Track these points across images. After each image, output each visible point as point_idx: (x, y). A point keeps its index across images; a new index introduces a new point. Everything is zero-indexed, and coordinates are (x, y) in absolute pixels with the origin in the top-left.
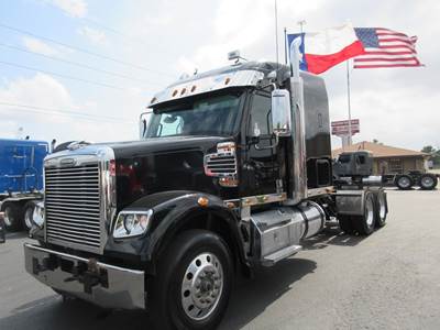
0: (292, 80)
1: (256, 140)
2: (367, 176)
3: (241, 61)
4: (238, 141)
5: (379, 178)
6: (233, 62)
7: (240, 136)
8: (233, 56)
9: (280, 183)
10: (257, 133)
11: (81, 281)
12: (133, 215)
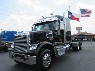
0: (63, 19)
1: (57, 31)
2: (84, 39)
3: (53, 15)
4: (53, 31)
5: (87, 39)
6: (51, 15)
7: (53, 30)
8: (51, 14)
9: (61, 40)
10: (57, 30)
11: (23, 59)
12: (33, 45)
